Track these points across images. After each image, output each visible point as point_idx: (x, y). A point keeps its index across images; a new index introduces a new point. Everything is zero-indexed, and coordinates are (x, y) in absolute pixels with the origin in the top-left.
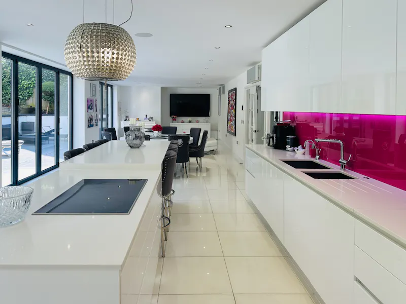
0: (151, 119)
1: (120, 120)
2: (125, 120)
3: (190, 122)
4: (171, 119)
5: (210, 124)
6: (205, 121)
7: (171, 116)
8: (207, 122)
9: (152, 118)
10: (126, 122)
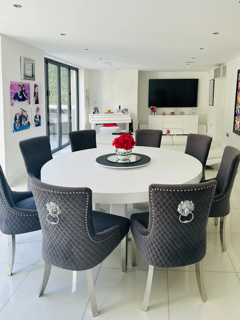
0: (125, 111)
1: (88, 113)
2: (94, 113)
3: (173, 113)
4: (149, 110)
5: (197, 116)
6: (191, 113)
7: (149, 107)
8: (194, 114)
9: (127, 110)
10: (96, 116)
